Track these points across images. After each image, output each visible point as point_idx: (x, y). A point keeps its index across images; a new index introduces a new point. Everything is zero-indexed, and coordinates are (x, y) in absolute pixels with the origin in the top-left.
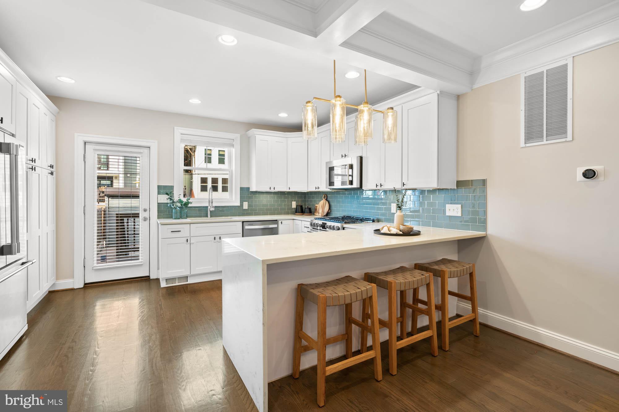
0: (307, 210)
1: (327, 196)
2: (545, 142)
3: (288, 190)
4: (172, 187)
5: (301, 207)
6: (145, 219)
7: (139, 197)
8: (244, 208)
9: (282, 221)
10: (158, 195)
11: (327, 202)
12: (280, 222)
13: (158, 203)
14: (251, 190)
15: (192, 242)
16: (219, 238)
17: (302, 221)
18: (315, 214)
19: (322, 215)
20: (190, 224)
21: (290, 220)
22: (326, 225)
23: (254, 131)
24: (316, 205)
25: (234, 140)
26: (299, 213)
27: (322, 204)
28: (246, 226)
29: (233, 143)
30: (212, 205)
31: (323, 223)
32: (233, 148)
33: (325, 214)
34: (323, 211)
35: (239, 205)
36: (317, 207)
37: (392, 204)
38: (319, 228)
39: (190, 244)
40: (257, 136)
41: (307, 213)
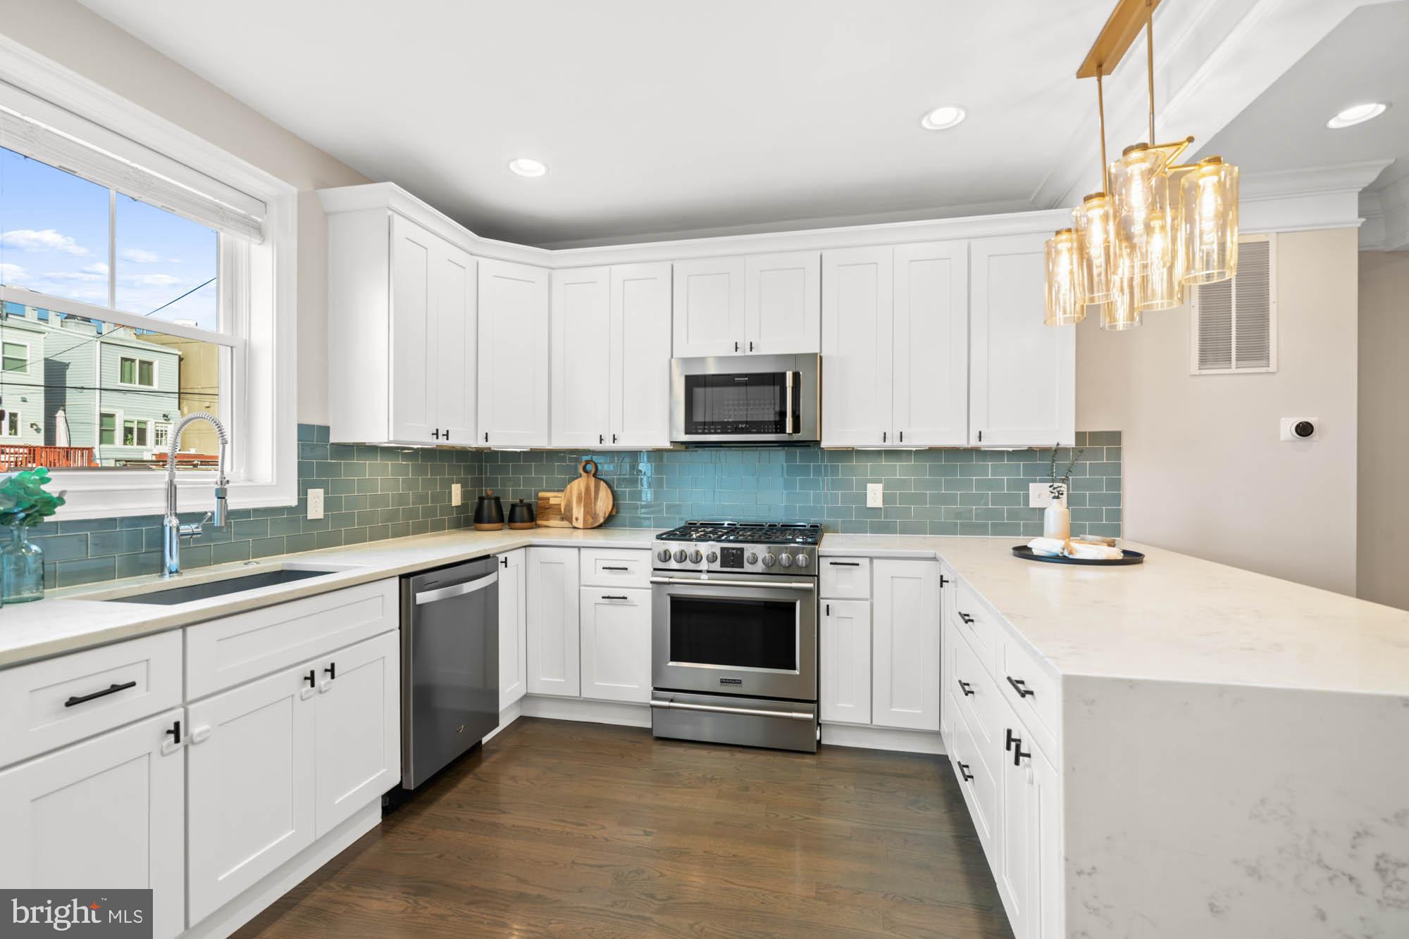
0: (521, 511)
1: (596, 465)
2: (1234, 370)
3: (481, 443)
5: (494, 502)
8: (310, 517)
9: (504, 555)
11: (603, 485)
14: (334, 438)
15: (200, 734)
16: (326, 670)
17: (583, 547)
18: (539, 522)
19: (590, 527)
20: (184, 627)
21: (515, 551)
22: (747, 555)
23: (388, 193)
24: (541, 494)
25: (266, 206)
26: (489, 522)
27: (581, 491)
28: (418, 595)
29: (260, 220)
30: (179, 511)
31: (723, 549)
32: (259, 242)
33: (602, 521)
34: (588, 513)
35: (294, 503)
36: (551, 499)
37: (869, 486)
38: (704, 565)
39: (183, 749)
40: (397, 220)
41: (522, 521)
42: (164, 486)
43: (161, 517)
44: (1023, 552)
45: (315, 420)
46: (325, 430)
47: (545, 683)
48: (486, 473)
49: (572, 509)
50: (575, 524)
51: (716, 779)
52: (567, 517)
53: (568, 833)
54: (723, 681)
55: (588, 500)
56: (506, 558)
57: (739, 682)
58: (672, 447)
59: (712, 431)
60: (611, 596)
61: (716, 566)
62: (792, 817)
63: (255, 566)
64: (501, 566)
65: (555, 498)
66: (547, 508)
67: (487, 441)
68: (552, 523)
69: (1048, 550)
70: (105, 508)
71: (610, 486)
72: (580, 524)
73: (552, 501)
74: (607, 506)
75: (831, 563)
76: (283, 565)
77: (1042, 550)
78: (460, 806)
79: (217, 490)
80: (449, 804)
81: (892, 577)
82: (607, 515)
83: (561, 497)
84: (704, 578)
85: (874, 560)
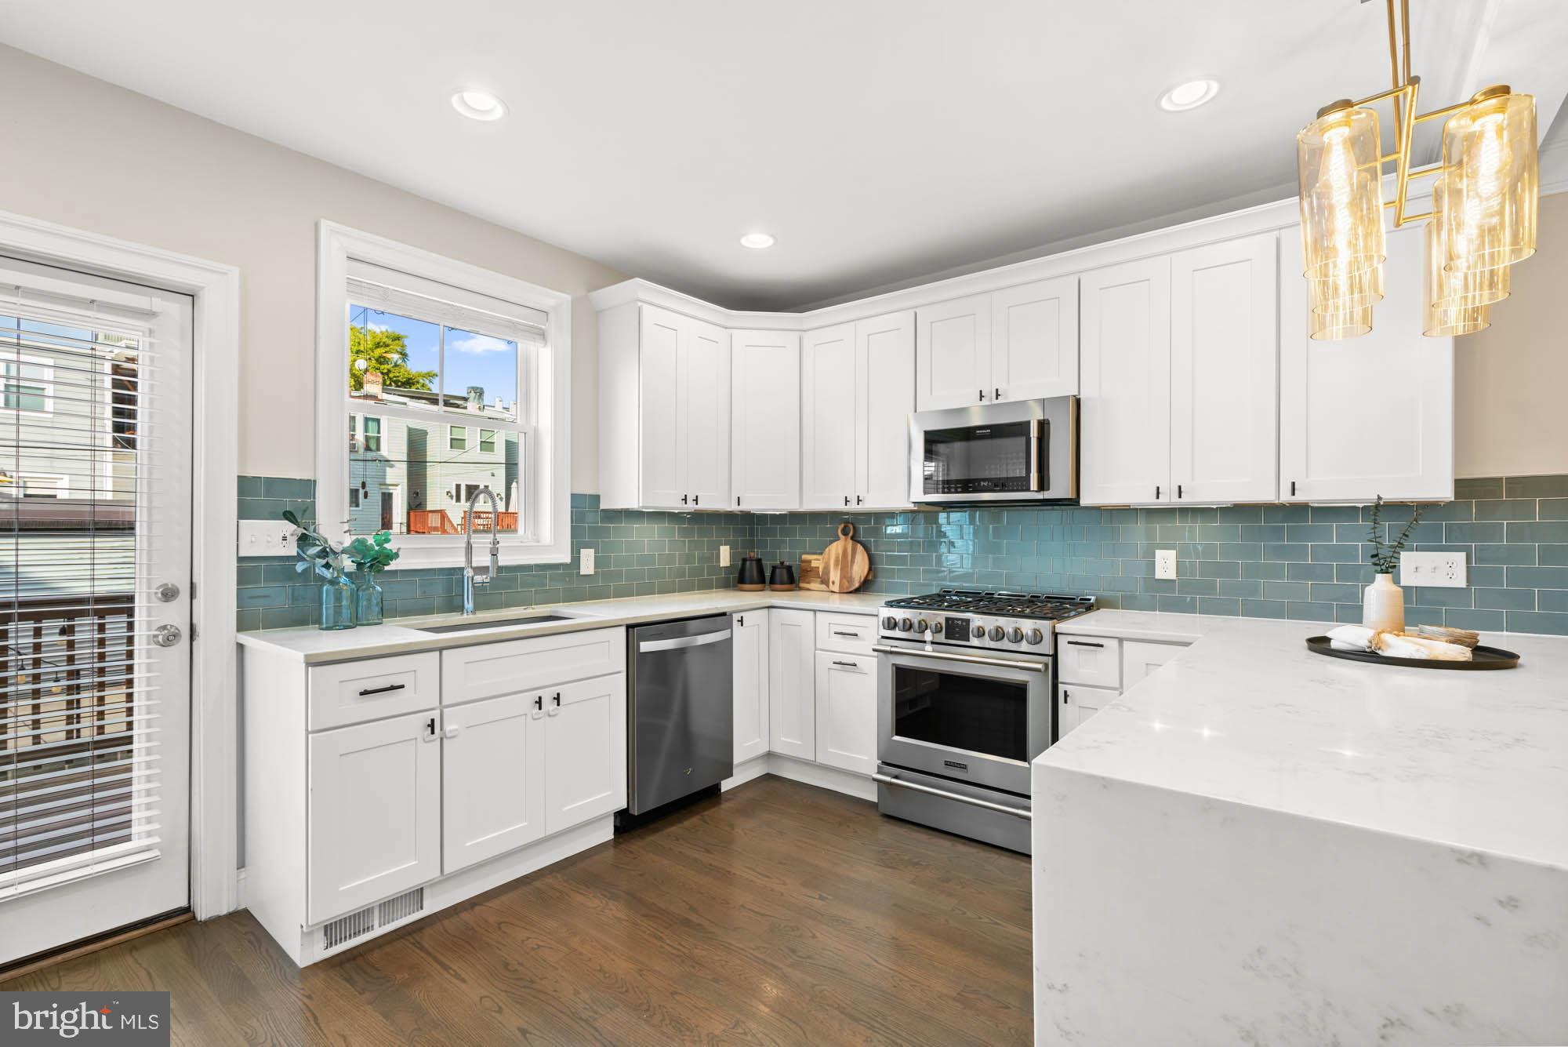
0: (781, 574)
1: (854, 528)
3: (733, 507)
4: (308, 487)
5: (757, 564)
6: (169, 638)
7: (133, 528)
8: (582, 573)
9: (743, 614)
10: (241, 521)
11: (860, 548)
12: (736, 617)
13: (240, 559)
14: (604, 505)
15: (451, 731)
16: (554, 698)
17: (820, 611)
18: (803, 585)
19: (845, 591)
20: (441, 650)
21: (759, 611)
22: (973, 626)
23: (638, 287)
24: (804, 557)
25: (547, 315)
26: (751, 583)
27: (839, 554)
28: (641, 643)
29: (543, 327)
30: (474, 565)
31: (947, 619)
32: (542, 345)
33: (857, 585)
34: (845, 577)
35: (568, 560)
36: (813, 561)
37: (1158, 552)
38: (928, 636)
39: (439, 740)
40: (646, 308)
41: (782, 583)
42: (464, 545)
43: (462, 569)
44: (1319, 645)
45: (587, 489)
46: (596, 498)
47: (787, 743)
48: (757, 536)
49: (829, 572)
50: (832, 588)
51: (921, 865)
52: (825, 581)
53: (752, 881)
54: (947, 764)
55: (845, 563)
56: (742, 617)
57: (964, 767)
58: (916, 508)
59: (953, 490)
60: (843, 662)
61: (941, 638)
62: (981, 918)
63: (531, 610)
64: (736, 624)
65: (816, 561)
66: (810, 571)
67: (739, 505)
68: (812, 586)
69: (1351, 642)
70: (425, 561)
71: (867, 549)
72: (836, 588)
73: (814, 564)
74: (863, 571)
75: (1069, 643)
76: (550, 611)
77: (1344, 642)
78: (677, 839)
79: (491, 548)
80: (669, 836)
81: (1147, 664)
82: (863, 579)
83: (819, 560)
84: (928, 649)
85: (1125, 642)
